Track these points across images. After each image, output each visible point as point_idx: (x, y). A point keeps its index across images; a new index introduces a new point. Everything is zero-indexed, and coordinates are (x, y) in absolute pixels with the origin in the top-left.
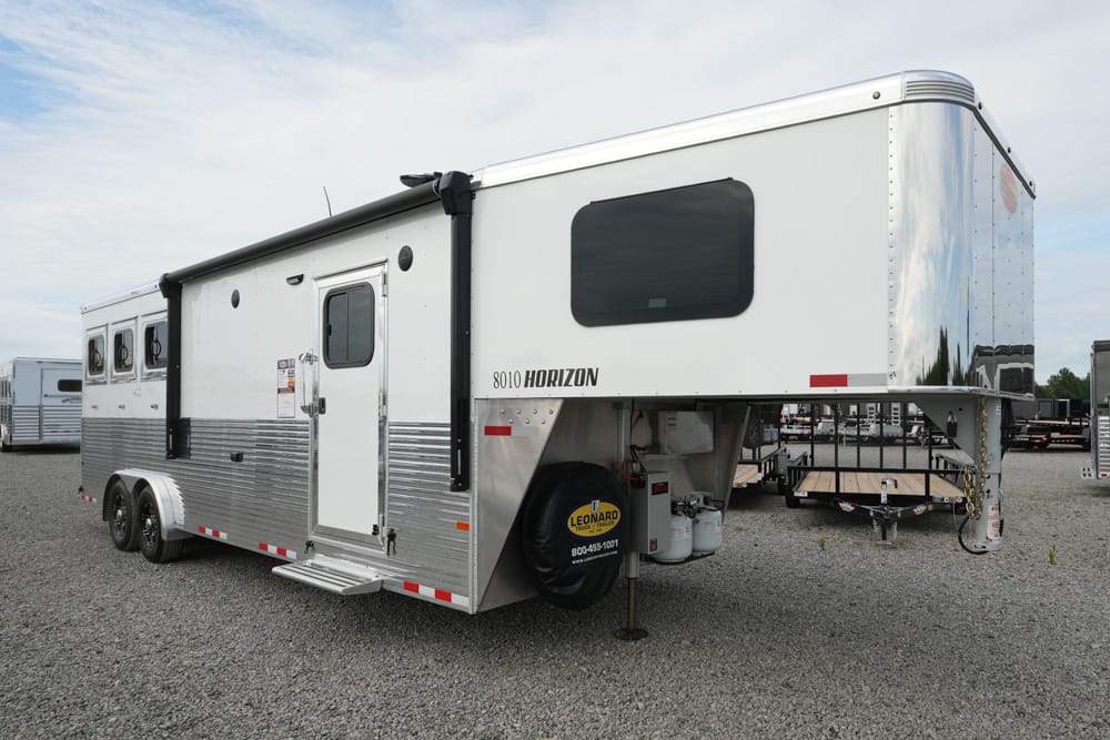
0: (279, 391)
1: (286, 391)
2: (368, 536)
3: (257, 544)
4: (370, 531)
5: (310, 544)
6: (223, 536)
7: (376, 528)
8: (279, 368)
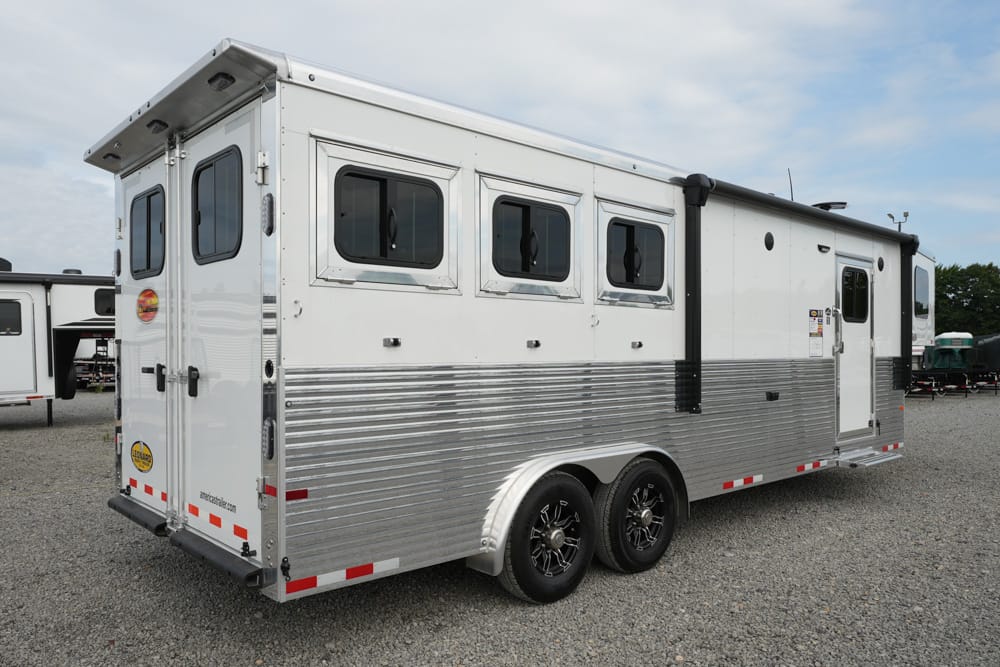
0: (811, 334)
1: (816, 335)
2: (866, 429)
3: (796, 470)
4: (867, 426)
5: (837, 449)
6: (758, 479)
7: (870, 423)
8: (811, 316)
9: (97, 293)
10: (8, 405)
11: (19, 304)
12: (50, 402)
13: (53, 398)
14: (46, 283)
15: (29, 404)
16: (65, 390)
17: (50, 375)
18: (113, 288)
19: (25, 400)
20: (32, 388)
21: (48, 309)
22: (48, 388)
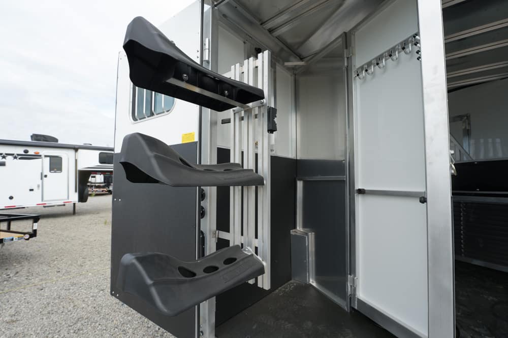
9: (100, 154)
10: (53, 206)
11: (61, 158)
12: (74, 204)
13: (77, 202)
14: (76, 149)
15: (64, 205)
16: (83, 198)
17: (76, 191)
18: (113, 152)
19: (63, 204)
20: (66, 198)
21: (76, 160)
22: (74, 197)
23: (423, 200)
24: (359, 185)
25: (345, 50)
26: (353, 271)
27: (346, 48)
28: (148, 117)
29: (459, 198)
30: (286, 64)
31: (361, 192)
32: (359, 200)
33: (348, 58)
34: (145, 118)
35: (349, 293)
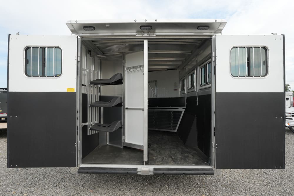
23: (143, 110)
24: (126, 107)
25: (123, 60)
26: (124, 134)
27: (123, 59)
28: (40, 76)
29: (150, 110)
30: (98, 55)
31: (127, 108)
32: (126, 111)
33: (124, 63)
34: (38, 76)
35: (123, 142)
